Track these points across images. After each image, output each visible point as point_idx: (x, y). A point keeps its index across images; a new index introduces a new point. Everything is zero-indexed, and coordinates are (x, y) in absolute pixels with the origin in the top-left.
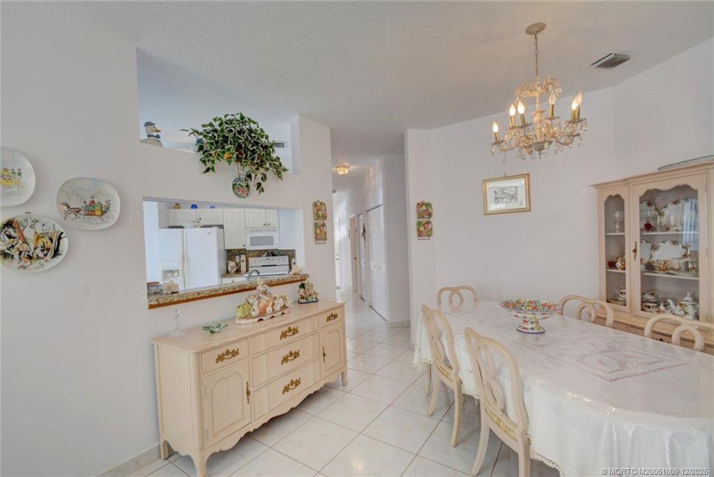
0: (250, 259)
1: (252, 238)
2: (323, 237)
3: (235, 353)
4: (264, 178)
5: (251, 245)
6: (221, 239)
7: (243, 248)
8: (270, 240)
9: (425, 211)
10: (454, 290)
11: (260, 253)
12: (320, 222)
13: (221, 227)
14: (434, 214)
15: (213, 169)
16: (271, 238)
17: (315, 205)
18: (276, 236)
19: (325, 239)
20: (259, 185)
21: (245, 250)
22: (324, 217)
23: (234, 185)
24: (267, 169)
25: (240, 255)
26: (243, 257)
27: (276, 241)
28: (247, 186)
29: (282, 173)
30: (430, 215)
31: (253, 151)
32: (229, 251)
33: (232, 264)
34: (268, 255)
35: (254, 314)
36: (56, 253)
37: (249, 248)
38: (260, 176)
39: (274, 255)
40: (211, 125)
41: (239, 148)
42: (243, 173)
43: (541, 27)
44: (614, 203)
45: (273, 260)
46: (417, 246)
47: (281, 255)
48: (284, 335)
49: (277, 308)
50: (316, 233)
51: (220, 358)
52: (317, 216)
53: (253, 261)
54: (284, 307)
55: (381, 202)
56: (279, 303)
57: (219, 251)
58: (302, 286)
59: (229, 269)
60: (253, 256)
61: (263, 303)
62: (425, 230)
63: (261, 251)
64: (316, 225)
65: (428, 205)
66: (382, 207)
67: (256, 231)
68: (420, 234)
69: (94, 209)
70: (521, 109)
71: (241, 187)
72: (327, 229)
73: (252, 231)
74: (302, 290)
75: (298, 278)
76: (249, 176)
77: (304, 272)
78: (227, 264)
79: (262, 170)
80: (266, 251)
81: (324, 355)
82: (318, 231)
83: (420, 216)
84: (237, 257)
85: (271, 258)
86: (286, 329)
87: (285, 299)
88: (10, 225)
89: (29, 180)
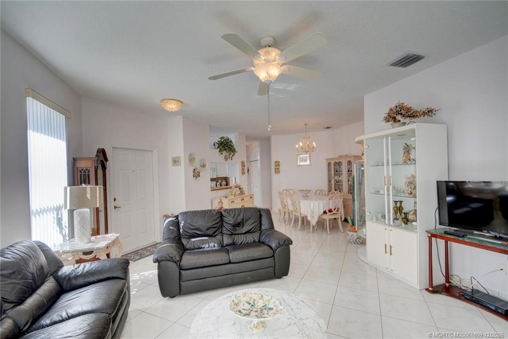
4: (233, 156)
9: (277, 164)
10: (287, 190)
14: (281, 166)
17: (242, 162)
19: (244, 174)
23: (225, 158)
28: (227, 158)
30: (279, 166)
35: (233, 194)
36: (199, 176)
43: (307, 124)
44: (329, 164)
46: (275, 176)
49: (238, 193)
50: (242, 172)
52: (243, 166)
55: (259, 159)
58: (240, 188)
61: (235, 191)
62: (277, 171)
64: (242, 169)
65: (279, 162)
66: (259, 161)
68: (276, 172)
69: (204, 166)
70: (301, 144)
72: (245, 170)
79: (232, 153)
83: (276, 166)
88: (194, 170)
89: (196, 160)
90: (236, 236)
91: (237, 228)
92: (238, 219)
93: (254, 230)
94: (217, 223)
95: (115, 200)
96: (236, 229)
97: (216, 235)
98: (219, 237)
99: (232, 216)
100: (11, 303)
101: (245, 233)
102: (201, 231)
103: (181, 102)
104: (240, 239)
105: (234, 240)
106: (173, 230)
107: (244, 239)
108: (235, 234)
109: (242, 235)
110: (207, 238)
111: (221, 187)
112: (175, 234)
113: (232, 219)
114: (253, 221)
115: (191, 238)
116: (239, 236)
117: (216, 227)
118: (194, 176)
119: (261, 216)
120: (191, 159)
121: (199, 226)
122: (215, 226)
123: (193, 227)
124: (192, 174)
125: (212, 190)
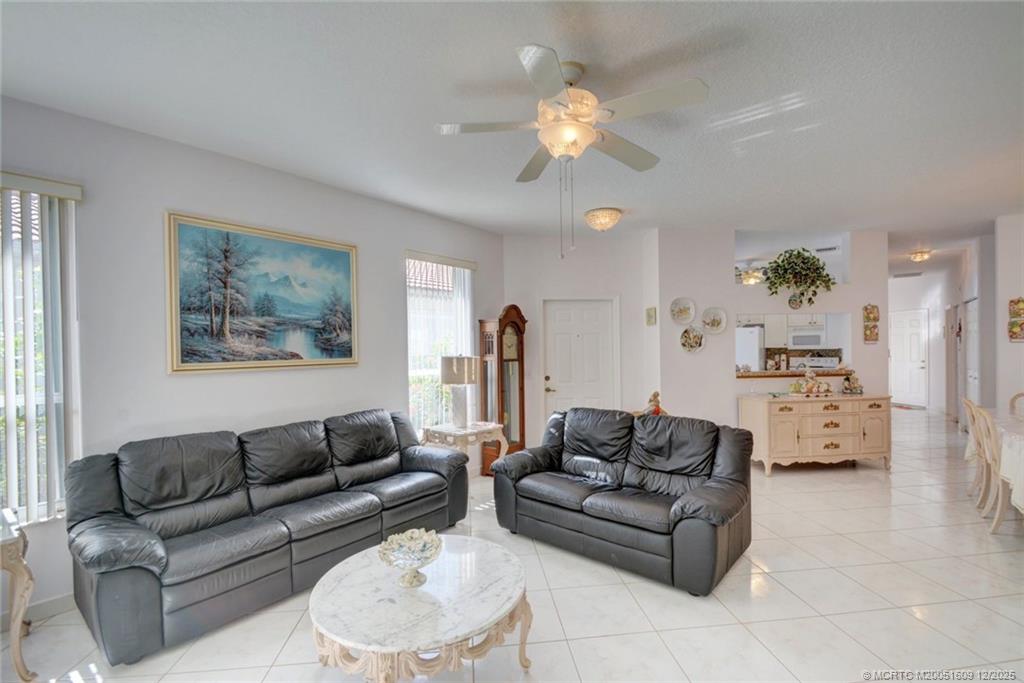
0: (791, 359)
1: (794, 337)
2: (874, 338)
3: (790, 409)
4: (815, 293)
5: (794, 344)
6: (763, 338)
7: (784, 347)
8: (817, 339)
9: (1023, 309)
11: (803, 353)
12: (871, 324)
13: (762, 326)
15: (776, 292)
16: (818, 337)
17: (866, 309)
18: (823, 335)
19: (876, 340)
20: (810, 299)
21: (786, 349)
22: (876, 319)
23: (790, 301)
24: (818, 287)
25: (780, 355)
26: (784, 357)
27: (823, 339)
28: (801, 302)
29: (832, 287)
31: (807, 275)
32: (768, 350)
33: (771, 363)
34: (813, 356)
35: (802, 391)
36: (700, 345)
37: (791, 347)
38: (810, 293)
39: (820, 356)
40: (776, 262)
41: (795, 275)
42: (798, 292)
45: (819, 361)
47: (829, 356)
48: (826, 408)
49: (822, 390)
50: (865, 334)
51: (781, 409)
52: (868, 319)
53: (794, 361)
54: (828, 391)
55: (976, 294)
56: (824, 387)
57: (760, 350)
58: (847, 379)
59: (768, 367)
60: (794, 356)
61: (810, 384)
62: (1021, 331)
63: (805, 351)
64: (866, 328)
66: (977, 301)
67: (800, 330)
68: (1013, 336)
69: (715, 323)
71: (794, 302)
72: (880, 330)
73: (795, 330)
74: (846, 383)
75: (843, 372)
76: (803, 294)
77: (850, 368)
78: (766, 363)
79: (813, 288)
80: (810, 351)
81: (864, 434)
82: (868, 332)
83: (1014, 315)
84: (777, 357)
85: (816, 359)
86: (829, 404)
87: (829, 385)
88: (686, 332)
89: (692, 312)
90: (650, 473)
91: (657, 458)
92: (658, 439)
93: (693, 470)
94: (619, 439)
95: (547, 378)
96: (653, 459)
97: (616, 461)
98: (618, 466)
99: (649, 429)
100: (340, 460)
101: (671, 473)
102: (588, 445)
103: (619, 211)
104: (656, 482)
105: (642, 481)
106: (554, 434)
107: (663, 484)
108: (651, 469)
109: (663, 475)
110: (598, 461)
111: (778, 372)
112: (556, 442)
113: (645, 436)
114: (691, 452)
115: (575, 454)
116: (658, 474)
117: (616, 446)
118: (684, 345)
119: (716, 442)
120: (678, 311)
121: (586, 437)
122: (613, 443)
123: (578, 437)
124: (679, 341)
125: (738, 377)
